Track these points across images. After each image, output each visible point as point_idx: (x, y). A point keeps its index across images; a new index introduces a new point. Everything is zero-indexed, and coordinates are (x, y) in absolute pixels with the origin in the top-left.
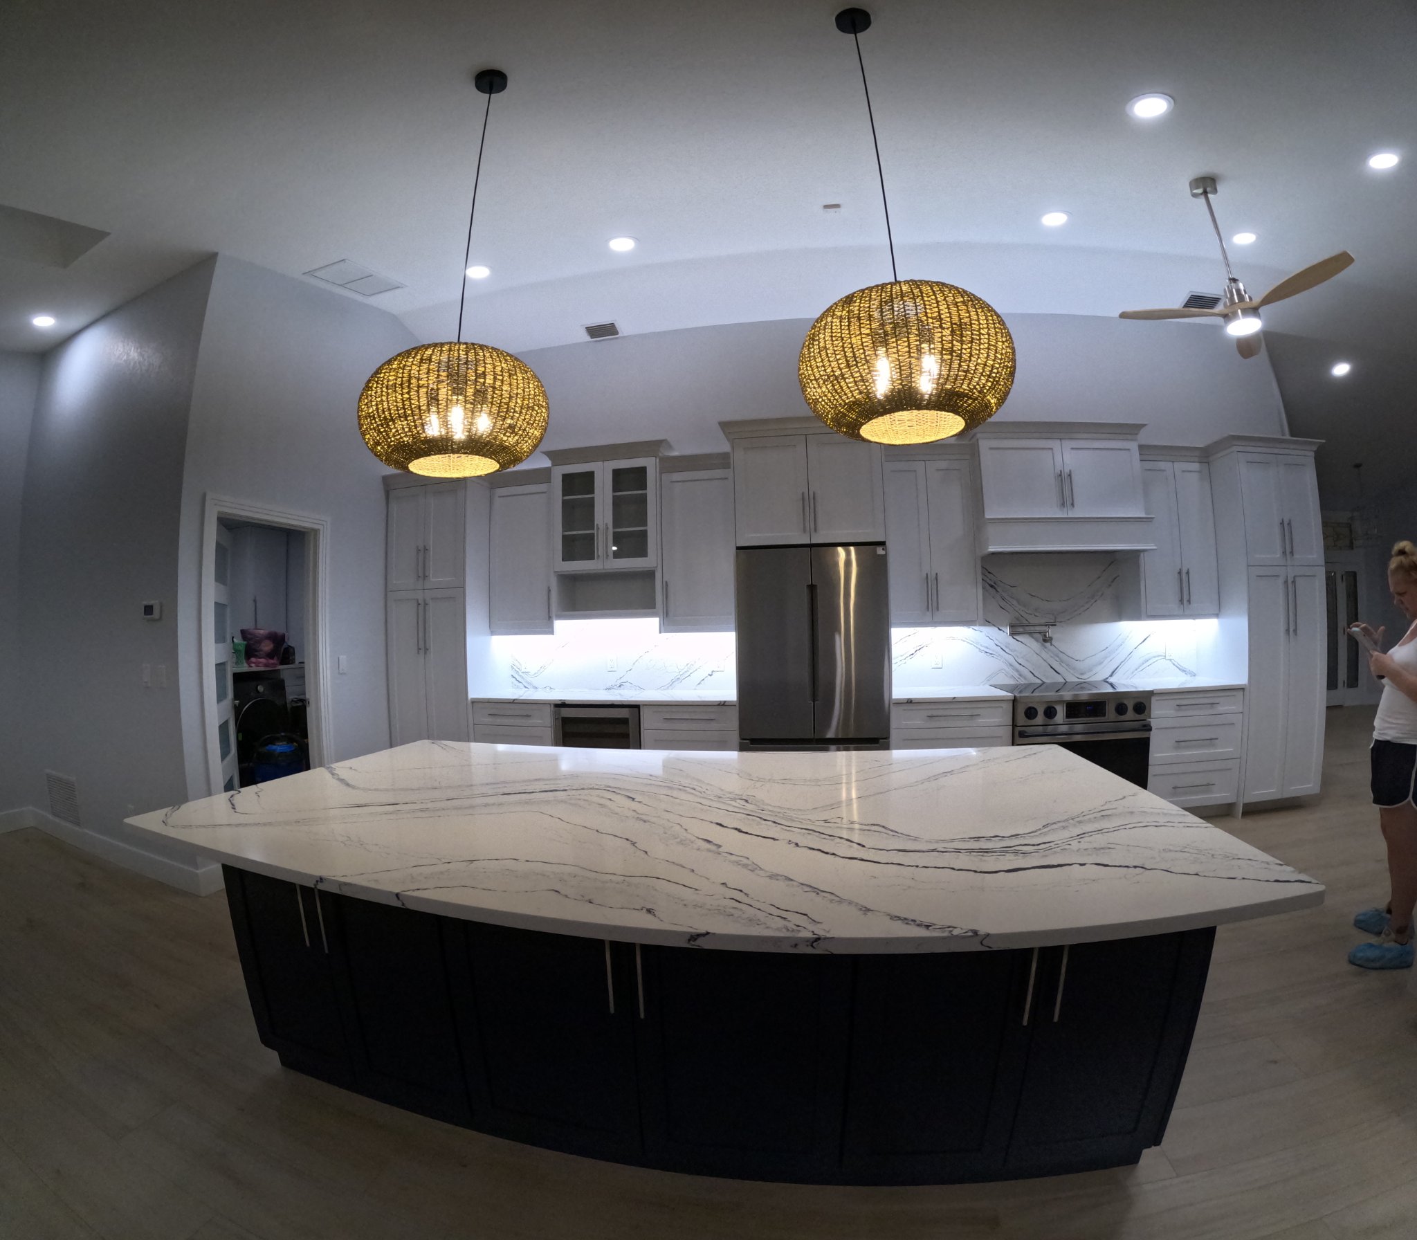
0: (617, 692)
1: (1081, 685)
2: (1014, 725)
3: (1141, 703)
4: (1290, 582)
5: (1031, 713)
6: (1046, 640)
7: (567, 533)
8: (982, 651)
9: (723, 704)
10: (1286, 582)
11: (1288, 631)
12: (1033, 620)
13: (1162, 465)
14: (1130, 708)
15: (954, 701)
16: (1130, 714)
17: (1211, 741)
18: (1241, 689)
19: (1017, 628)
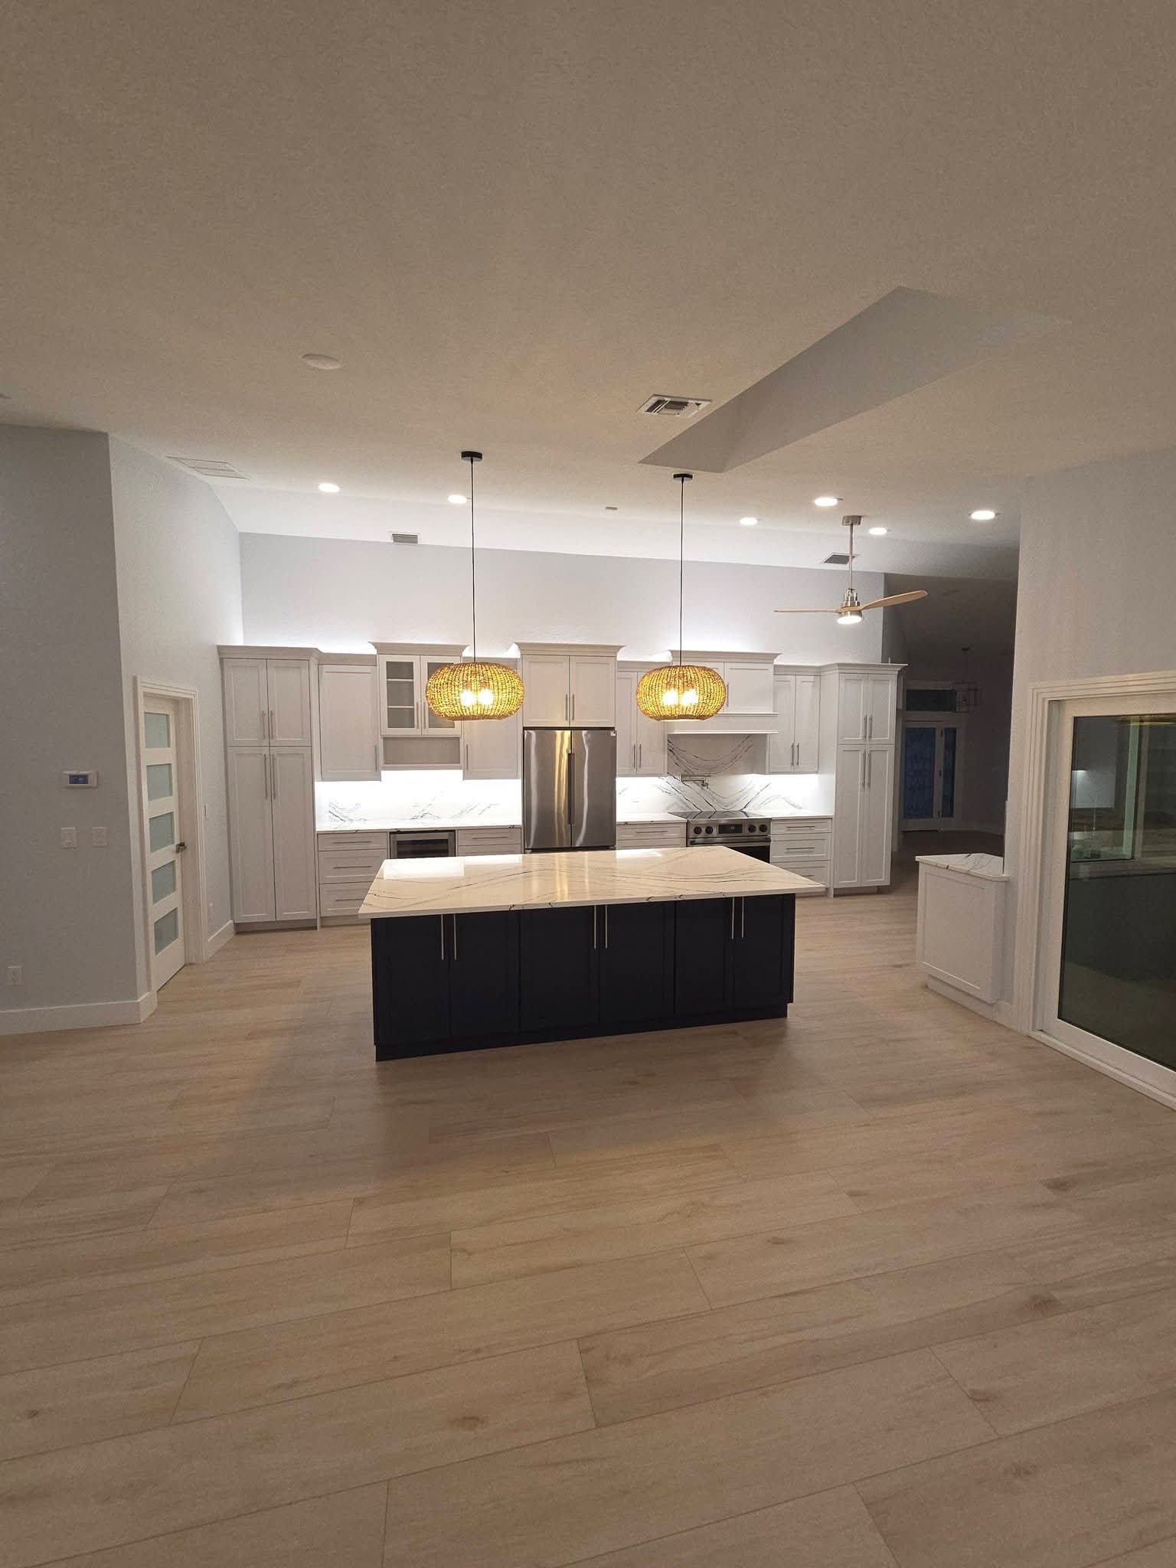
0: (419, 820)
1: (725, 814)
2: (687, 838)
3: (764, 825)
4: (867, 755)
5: (697, 830)
6: (704, 784)
7: (390, 707)
8: (663, 791)
9: (513, 827)
10: (864, 755)
11: (864, 785)
12: (696, 773)
13: (789, 677)
14: (758, 828)
15: (652, 823)
16: (757, 832)
17: (811, 849)
18: (830, 818)
19: (685, 778)
